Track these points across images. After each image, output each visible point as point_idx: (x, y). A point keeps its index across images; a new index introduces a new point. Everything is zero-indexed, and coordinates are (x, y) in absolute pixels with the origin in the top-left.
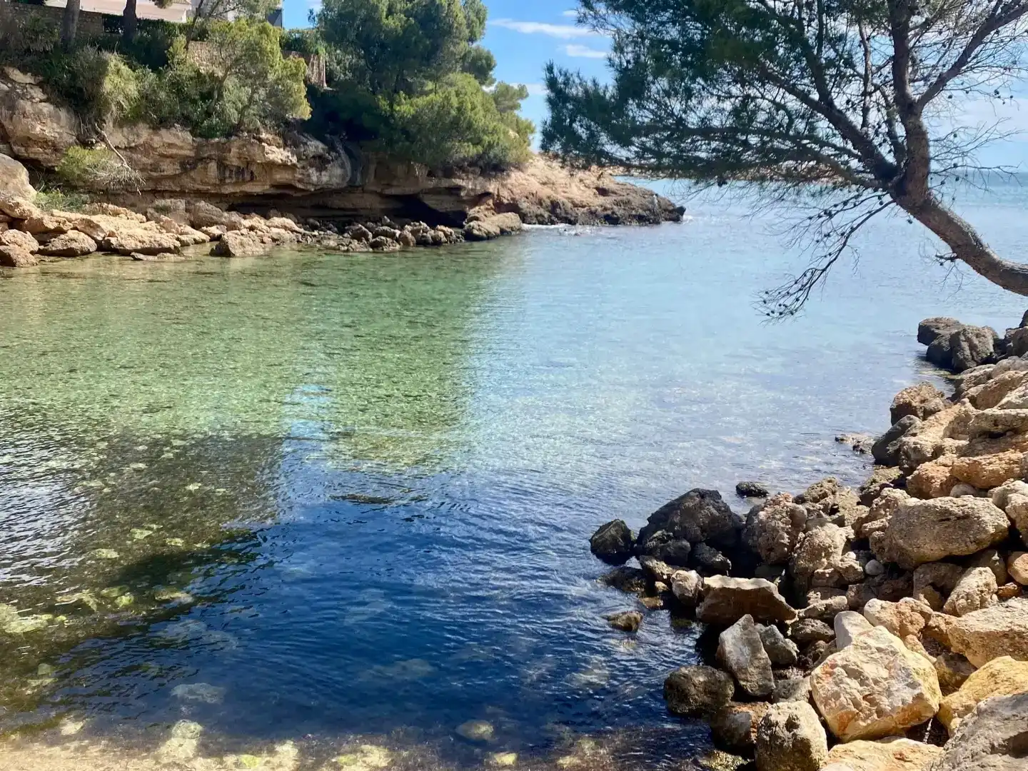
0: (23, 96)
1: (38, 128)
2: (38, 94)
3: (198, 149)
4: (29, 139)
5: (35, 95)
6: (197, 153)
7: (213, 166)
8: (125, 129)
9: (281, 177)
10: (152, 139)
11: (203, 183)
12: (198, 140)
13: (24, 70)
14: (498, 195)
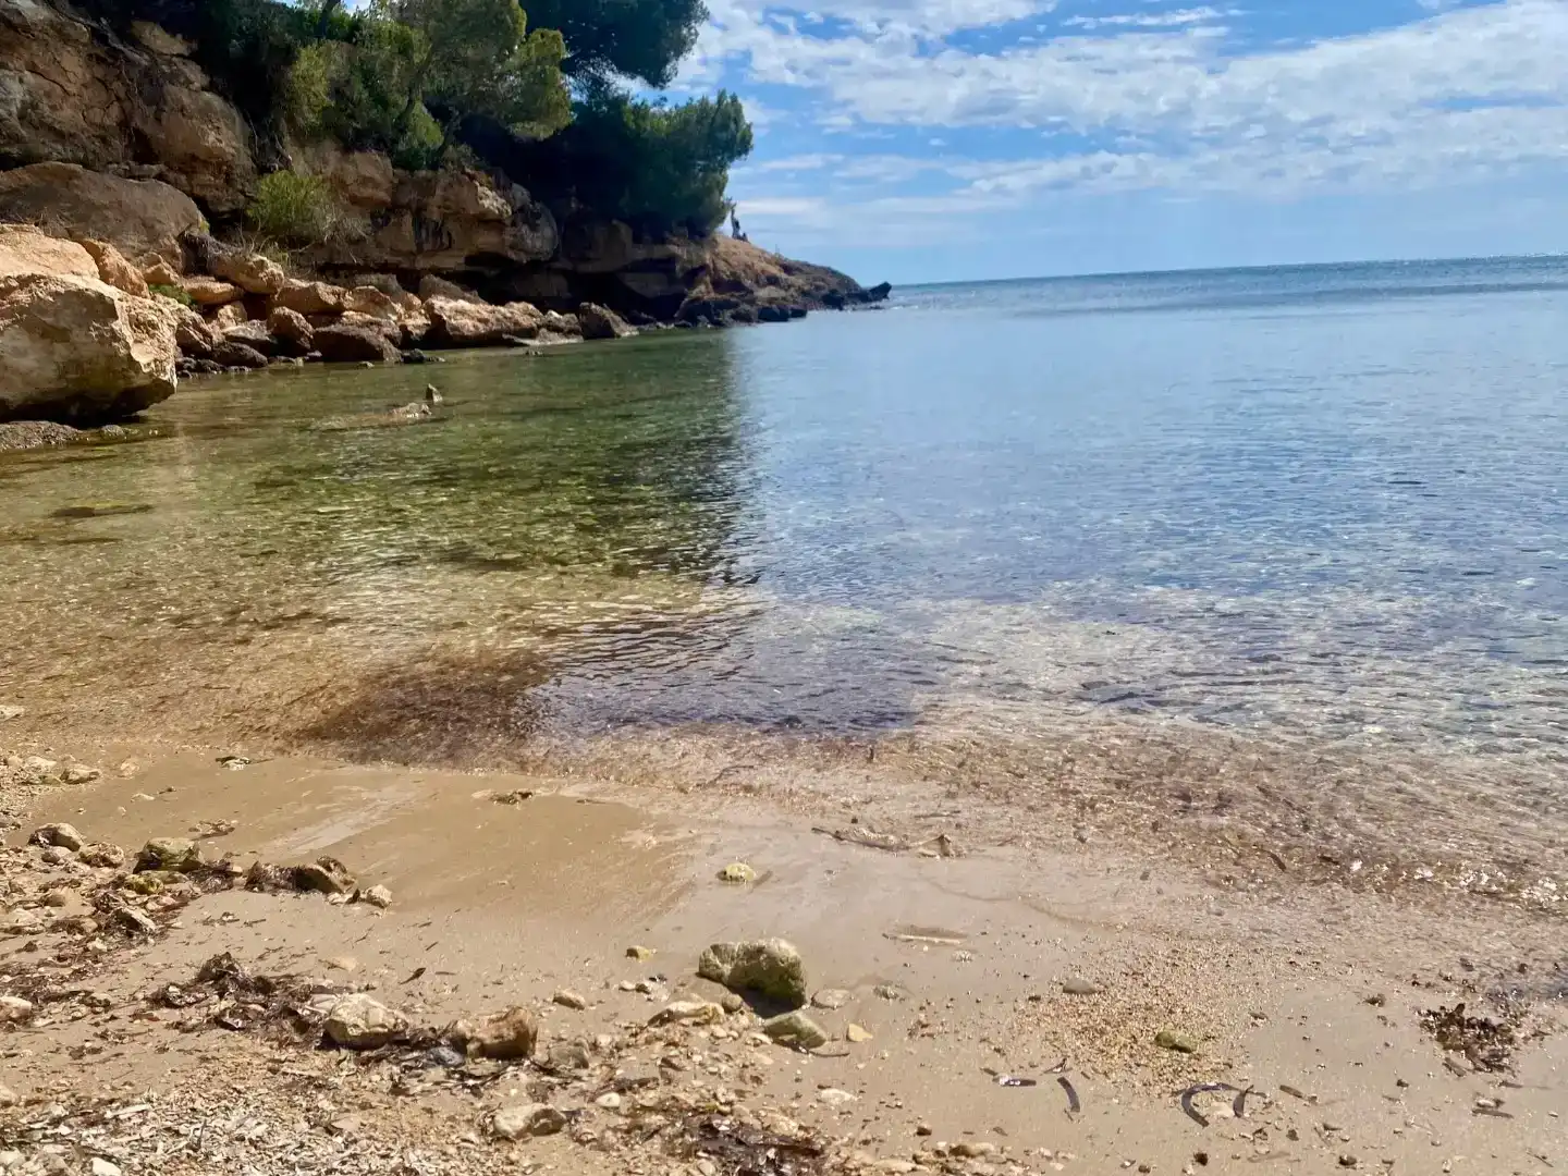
0: (173, 78)
1: (212, 137)
2: (196, 76)
3: (396, 188)
4: (194, 158)
5: (192, 77)
6: (394, 196)
7: (408, 219)
8: (307, 149)
9: (486, 240)
10: (342, 169)
11: (394, 252)
12: (399, 171)
13: (171, 28)
14: (715, 269)
